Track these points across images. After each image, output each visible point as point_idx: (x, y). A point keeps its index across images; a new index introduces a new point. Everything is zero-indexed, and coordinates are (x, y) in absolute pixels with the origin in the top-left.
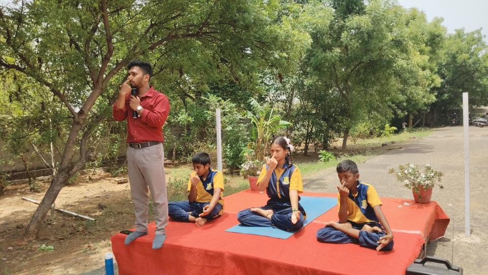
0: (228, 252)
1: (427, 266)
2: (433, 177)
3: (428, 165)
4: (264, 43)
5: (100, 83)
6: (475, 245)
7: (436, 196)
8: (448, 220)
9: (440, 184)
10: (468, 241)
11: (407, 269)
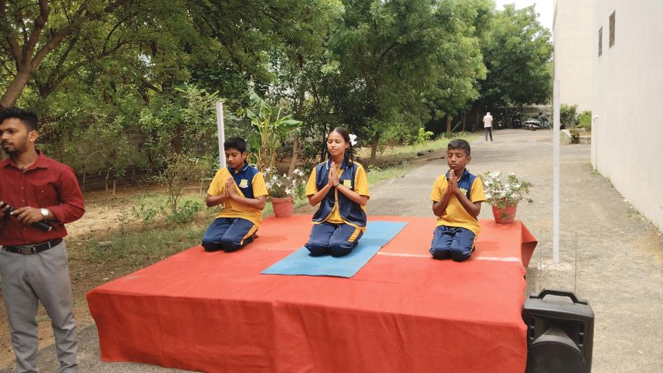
2: (519, 189)
3: (513, 174)
4: (276, 9)
5: (28, 63)
6: (566, 273)
7: (522, 214)
8: (535, 243)
9: (529, 197)
10: (558, 269)
11: (523, 306)
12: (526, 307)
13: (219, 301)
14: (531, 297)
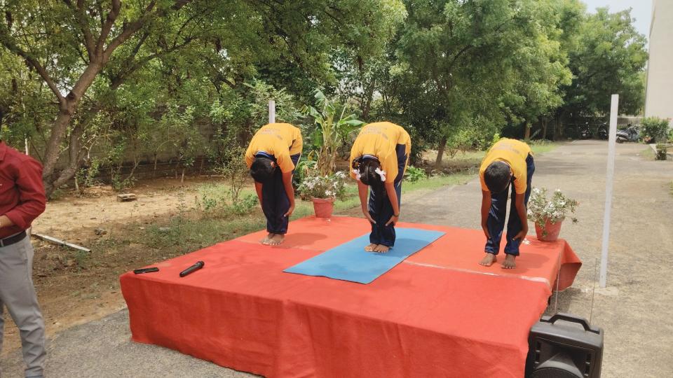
0: (289, 300)
1: (557, 327)
2: (564, 207)
3: (559, 190)
5: (100, 55)
6: (611, 298)
7: (566, 232)
8: (579, 265)
9: (573, 216)
10: (603, 293)
11: (531, 329)
12: (533, 330)
13: (236, 294)
14: (541, 320)
